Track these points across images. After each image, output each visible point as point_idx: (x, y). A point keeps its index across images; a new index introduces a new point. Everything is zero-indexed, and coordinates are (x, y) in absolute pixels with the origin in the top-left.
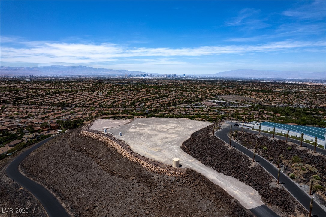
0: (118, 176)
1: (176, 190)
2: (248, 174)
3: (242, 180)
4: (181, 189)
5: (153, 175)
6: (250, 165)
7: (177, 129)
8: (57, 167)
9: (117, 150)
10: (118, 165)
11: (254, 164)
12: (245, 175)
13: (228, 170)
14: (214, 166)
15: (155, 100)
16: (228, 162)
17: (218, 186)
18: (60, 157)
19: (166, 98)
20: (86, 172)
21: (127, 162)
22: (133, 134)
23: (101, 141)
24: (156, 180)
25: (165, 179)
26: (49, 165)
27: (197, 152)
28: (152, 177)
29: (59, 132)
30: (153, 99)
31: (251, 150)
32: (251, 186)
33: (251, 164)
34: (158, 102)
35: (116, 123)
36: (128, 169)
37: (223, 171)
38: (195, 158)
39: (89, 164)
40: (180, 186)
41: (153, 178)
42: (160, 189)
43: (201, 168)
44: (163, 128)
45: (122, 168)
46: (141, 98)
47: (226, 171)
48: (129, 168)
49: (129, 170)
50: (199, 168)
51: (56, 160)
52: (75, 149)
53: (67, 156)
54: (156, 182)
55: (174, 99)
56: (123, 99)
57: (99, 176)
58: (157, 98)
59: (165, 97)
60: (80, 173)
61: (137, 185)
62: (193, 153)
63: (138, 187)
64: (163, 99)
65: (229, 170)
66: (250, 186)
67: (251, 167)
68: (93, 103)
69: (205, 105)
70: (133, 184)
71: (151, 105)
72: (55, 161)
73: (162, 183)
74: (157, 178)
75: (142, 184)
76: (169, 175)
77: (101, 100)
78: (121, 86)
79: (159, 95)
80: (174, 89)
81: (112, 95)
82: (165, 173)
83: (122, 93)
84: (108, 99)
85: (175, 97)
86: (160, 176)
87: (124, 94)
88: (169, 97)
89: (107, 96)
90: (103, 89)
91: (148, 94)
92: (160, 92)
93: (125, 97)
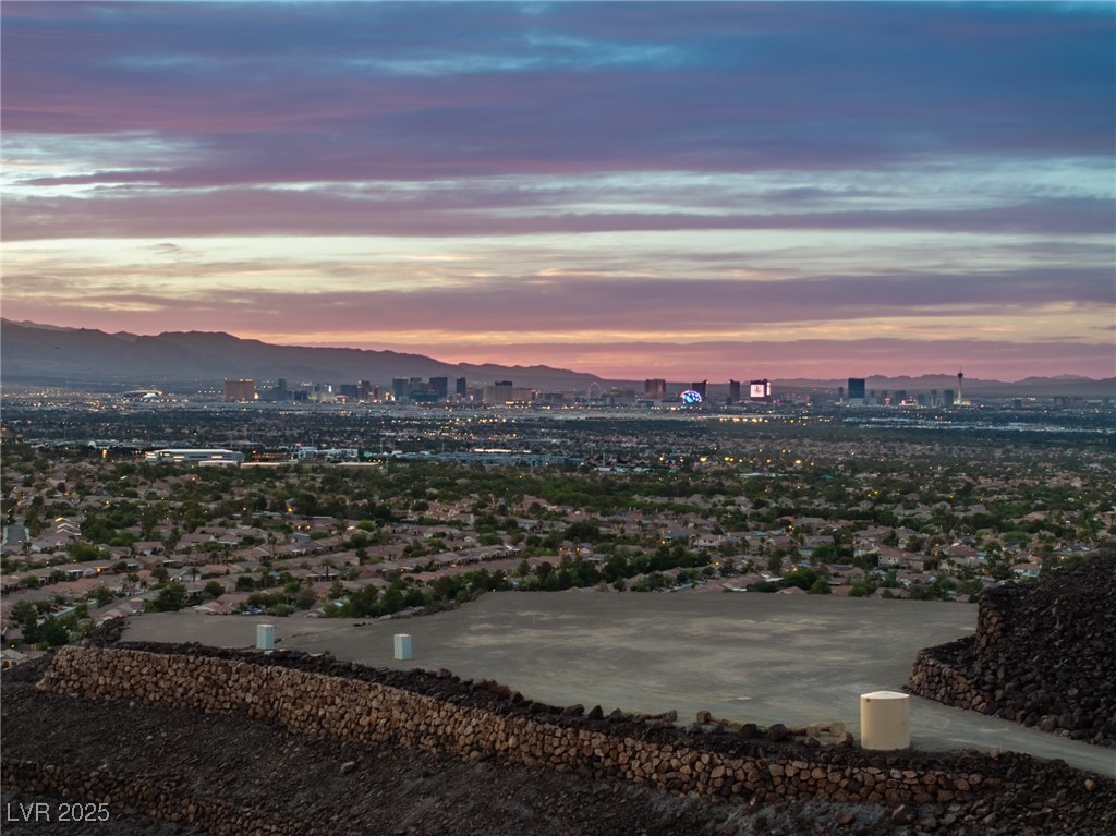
5: (716, 810)
7: (854, 634)
10: (430, 801)
22: (499, 652)
28: (709, 825)
36: (516, 806)
38: (1024, 718)
41: (720, 827)
44: (738, 630)
45: (472, 811)
48: (527, 802)
49: (526, 812)
74: (747, 823)
76: (838, 795)
77: (33, 584)
78: (207, 472)
79: (602, 551)
80: (759, 504)
81: (140, 546)
82: (810, 790)
83: (232, 532)
84: (101, 581)
85: (774, 568)
86: (769, 811)
87: (249, 541)
88: (709, 573)
89: (90, 557)
90: (38, 501)
91: (491, 542)
92: (615, 531)
93: (265, 561)
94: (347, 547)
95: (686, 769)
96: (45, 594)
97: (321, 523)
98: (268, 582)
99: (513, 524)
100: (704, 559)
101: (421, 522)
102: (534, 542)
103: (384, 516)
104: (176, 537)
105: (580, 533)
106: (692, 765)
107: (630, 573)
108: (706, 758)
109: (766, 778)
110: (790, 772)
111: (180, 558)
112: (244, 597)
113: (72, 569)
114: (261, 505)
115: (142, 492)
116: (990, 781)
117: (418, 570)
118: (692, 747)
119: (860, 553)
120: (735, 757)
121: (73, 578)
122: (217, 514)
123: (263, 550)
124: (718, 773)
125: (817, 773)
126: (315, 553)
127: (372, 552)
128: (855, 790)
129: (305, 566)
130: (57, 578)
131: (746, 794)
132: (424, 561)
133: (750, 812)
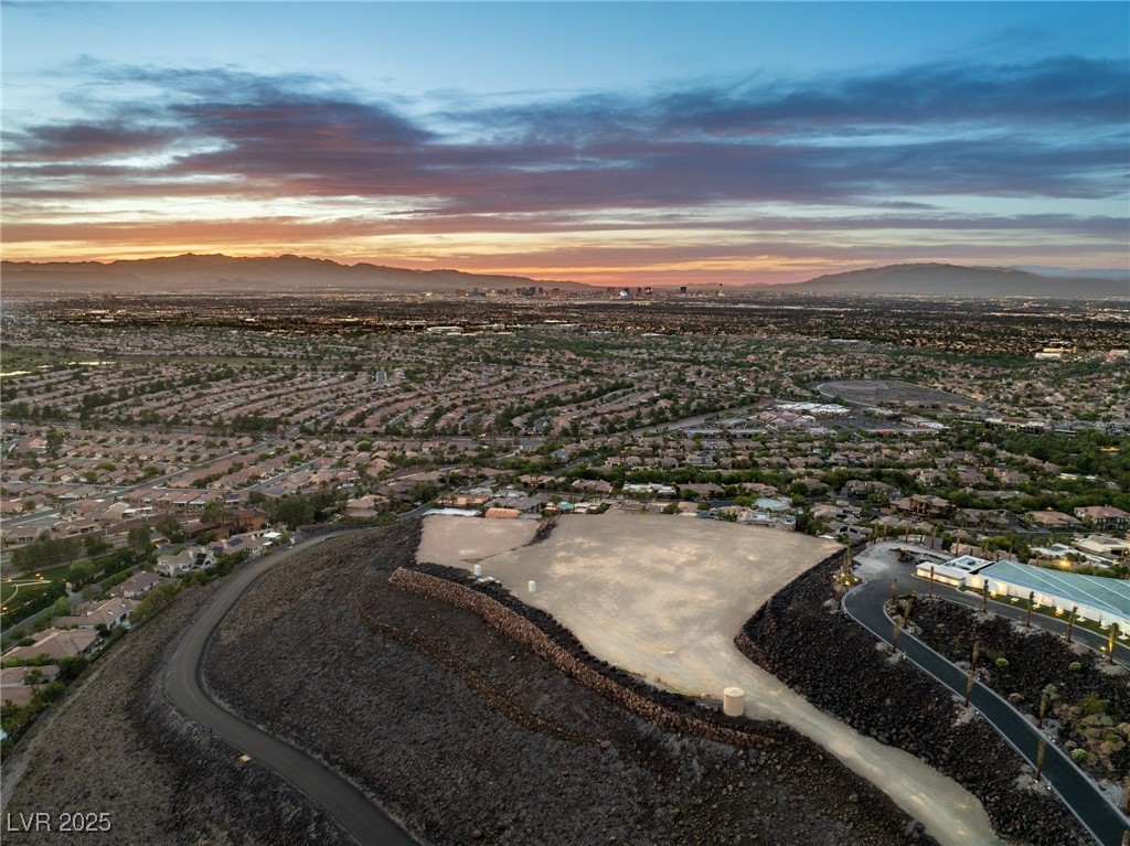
0: (557, 736)
1: (741, 785)
2: (949, 743)
3: (933, 763)
4: (754, 784)
5: (664, 735)
6: (956, 717)
7: (707, 566)
8: (337, 692)
9: (530, 644)
10: (547, 696)
11: (965, 716)
12: (943, 748)
13: (891, 729)
14: (849, 714)
15: (583, 404)
16: (888, 701)
17: (863, 779)
18: (336, 657)
19: (624, 395)
20: (441, 713)
21: (574, 690)
22: (570, 584)
23: (470, 607)
24: (677, 752)
25: (704, 751)
26: (306, 684)
27: (790, 664)
28: (661, 743)
29: (271, 539)
30: (577, 400)
31: (957, 665)
32: (961, 783)
33: (960, 715)
34: (595, 414)
35: (493, 530)
36: (581, 712)
37: (875, 733)
38: (787, 683)
39: (443, 686)
40: (753, 774)
41: (666, 745)
42: (690, 780)
43: (810, 719)
44: (661, 561)
45: (564, 709)
46: (530, 396)
47: (884, 731)
48: (586, 711)
49: (586, 717)
50: (804, 720)
51: (324, 665)
52: (386, 631)
53: (363, 655)
54: (678, 758)
55: (655, 401)
56: (465, 403)
57: (488, 729)
58: (590, 396)
59: (619, 392)
60: (420, 717)
61: (620, 764)
62: (776, 666)
63: (624, 773)
64: (615, 397)
65: (894, 730)
66: (957, 780)
67: (958, 722)
68: (359, 420)
69: (774, 424)
70: (606, 764)
71: (575, 428)
72: (323, 668)
73: (695, 763)
74: (677, 746)
75: (634, 764)
76: (715, 737)
77: (388, 404)
78: (450, 340)
79: (594, 381)
80: (651, 354)
81: (426, 383)
82: (702, 733)
83: (460, 375)
84: (412, 401)
85: (657, 388)
86: (686, 741)
87: (467, 379)
88: (633, 391)
89: (409, 390)
90: (389, 358)
91: (554, 377)
92: (598, 370)
93: (473, 390)
94: (502, 381)
95: (651, 710)
96: (392, 409)
97: (493, 368)
98: (473, 402)
99: (561, 368)
100: (631, 385)
101: (529, 366)
102: (569, 376)
103: (514, 363)
104: (440, 378)
105: (587, 373)
106: (654, 709)
107: (605, 393)
108: (659, 708)
109: (684, 723)
110: (695, 724)
111: (441, 389)
112: (465, 409)
113: (402, 396)
114: (470, 359)
115: (427, 351)
116: (779, 743)
117: (528, 393)
118: (654, 701)
119: (688, 380)
120: (672, 711)
121: (402, 400)
122: (455, 363)
123: (471, 384)
124: (664, 716)
125: (706, 726)
126: (491, 385)
127: (511, 383)
128: (723, 739)
129: (488, 392)
130: (397, 401)
131: (677, 729)
132: (530, 389)
133: (679, 740)
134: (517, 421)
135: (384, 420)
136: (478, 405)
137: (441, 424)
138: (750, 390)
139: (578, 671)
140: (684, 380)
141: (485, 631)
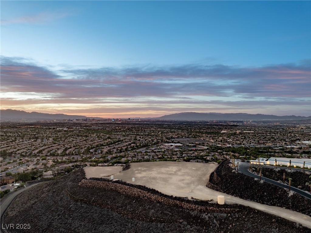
0: (161, 222)
1: (234, 224)
3: (288, 208)
4: (238, 223)
5: (201, 214)
9: (139, 197)
10: (153, 210)
11: (291, 193)
12: (289, 203)
13: (270, 201)
14: (255, 199)
15: (110, 146)
16: (265, 194)
17: (273, 215)
19: (121, 143)
20: (111, 223)
21: (162, 206)
23: (112, 189)
24: (207, 219)
25: (217, 217)
27: (230, 189)
28: (201, 217)
29: (17, 186)
30: (108, 145)
31: (278, 182)
32: (299, 212)
33: (289, 193)
34: (114, 148)
35: (108, 169)
36: (168, 213)
37: (266, 203)
38: (231, 195)
39: (108, 215)
40: (236, 220)
41: (203, 217)
42: (215, 227)
43: (244, 202)
44: (168, 171)
45: (161, 213)
48: (170, 212)
49: (170, 214)
52: (81, 200)
54: (209, 220)
55: (130, 144)
56: (74, 146)
57: (133, 225)
58: (112, 144)
60: (103, 226)
61: (189, 226)
63: (191, 229)
64: (119, 144)
67: (290, 195)
68: (40, 152)
69: (164, 149)
70: (183, 227)
71: (110, 151)
73: (215, 221)
74: (207, 217)
75: (194, 225)
77: (49, 147)
78: (65, 131)
79: (112, 140)
80: (125, 133)
81: (60, 142)
82: (214, 211)
83: (71, 139)
84: (57, 147)
85: (130, 141)
86: (209, 215)
87: (73, 140)
88: (123, 142)
89: (55, 144)
90: (47, 136)
91: (99, 139)
92: (112, 137)
93: (75, 143)
94: (84, 141)
96: (51, 149)
97: (80, 138)
98: (76, 146)
99: (101, 137)
101: (91, 137)
102: (104, 139)
103: (87, 136)
104: (64, 140)
105: (109, 138)
106: (195, 207)
107: (116, 143)
108: (197, 206)
109: (207, 209)
110: (211, 209)
111: (65, 143)
112: (74, 148)
113: (53, 145)
114: (73, 135)
115: (58, 134)
117: (93, 143)
118: (194, 204)
119: (138, 139)
120: (202, 206)
121: (54, 146)
122: (68, 136)
123: (75, 142)
124: (199, 208)
125: (215, 209)
126: (81, 142)
127: (87, 141)
128: (221, 212)
129: (80, 144)
130: (52, 146)
132: (93, 142)
134: (91, 151)
135: (48, 152)
136: (78, 147)
137: (67, 152)
138: (155, 141)
139: (162, 200)
140: (137, 139)
141: (120, 195)
